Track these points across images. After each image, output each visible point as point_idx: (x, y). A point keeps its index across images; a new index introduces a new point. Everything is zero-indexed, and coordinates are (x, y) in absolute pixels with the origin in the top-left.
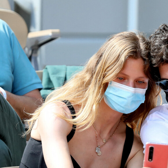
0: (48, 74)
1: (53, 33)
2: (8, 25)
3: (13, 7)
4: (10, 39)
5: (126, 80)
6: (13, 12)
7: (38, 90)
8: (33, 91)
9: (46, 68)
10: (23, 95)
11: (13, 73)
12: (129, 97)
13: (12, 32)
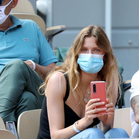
0: (60, 53)
1: (61, 27)
2: (36, 24)
3: (36, 12)
4: (38, 32)
5: (88, 51)
6: (36, 15)
7: (55, 63)
8: (51, 63)
9: (58, 49)
10: (46, 66)
11: (39, 53)
12: (89, 60)
13: (38, 28)
